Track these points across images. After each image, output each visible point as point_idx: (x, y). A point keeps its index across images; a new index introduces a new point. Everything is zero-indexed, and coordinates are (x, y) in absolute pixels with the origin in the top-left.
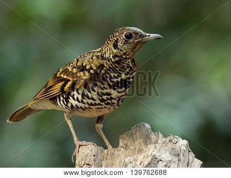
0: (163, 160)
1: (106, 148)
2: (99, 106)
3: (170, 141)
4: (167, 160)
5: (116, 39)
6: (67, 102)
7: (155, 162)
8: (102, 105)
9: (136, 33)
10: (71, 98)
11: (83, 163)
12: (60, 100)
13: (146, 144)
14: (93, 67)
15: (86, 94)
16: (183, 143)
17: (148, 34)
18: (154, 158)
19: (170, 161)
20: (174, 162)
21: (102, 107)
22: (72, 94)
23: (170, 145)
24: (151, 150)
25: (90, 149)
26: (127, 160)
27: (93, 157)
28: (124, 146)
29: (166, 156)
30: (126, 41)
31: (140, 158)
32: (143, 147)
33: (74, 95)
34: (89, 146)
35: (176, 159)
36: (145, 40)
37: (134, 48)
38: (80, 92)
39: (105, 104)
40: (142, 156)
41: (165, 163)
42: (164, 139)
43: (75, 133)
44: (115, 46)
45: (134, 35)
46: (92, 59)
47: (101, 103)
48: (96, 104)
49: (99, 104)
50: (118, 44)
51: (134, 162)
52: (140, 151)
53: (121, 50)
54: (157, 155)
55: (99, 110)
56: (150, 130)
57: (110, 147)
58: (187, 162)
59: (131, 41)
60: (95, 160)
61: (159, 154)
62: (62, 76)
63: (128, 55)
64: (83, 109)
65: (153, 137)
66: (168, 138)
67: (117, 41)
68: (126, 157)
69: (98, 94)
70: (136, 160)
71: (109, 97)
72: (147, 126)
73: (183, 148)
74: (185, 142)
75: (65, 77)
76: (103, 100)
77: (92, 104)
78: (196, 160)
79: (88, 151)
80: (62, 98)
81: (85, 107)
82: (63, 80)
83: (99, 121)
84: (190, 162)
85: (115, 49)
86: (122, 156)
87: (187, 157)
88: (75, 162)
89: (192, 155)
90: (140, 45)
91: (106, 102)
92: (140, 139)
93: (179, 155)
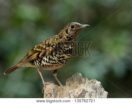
0: (88, 92)
1: (59, 85)
2: (57, 64)
3: (92, 82)
4: (90, 91)
5: (67, 29)
6: (41, 63)
7: (84, 93)
8: (59, 63)
9: (76, 25)
10: (43, 61)
11: (48, 93)
12: (36, 62)
13: (80, 84)
14: (55, 44)
15: (51, 58)
16: (98, 83)
17: (82, 25)
18: (84, 90)
19: (92, 92)
20: (94, 93)
21: (59, 64)
22: (43, 59)
23: (92, 84)
24: (82, 87)
25: (51, 86)
26: (70, 92)
27: (53, 90)
28: (69, 84)
29: (90, 90)
30: (72, 29)
31: (77, 90)
32: (78, 85)
33: (44, 59)
34: (51, 84)
35: (95, 91)
36: (81, 28)
37: (76, 33)
38: (48, 57)
39: (61, 63)
40: (78, 90)
41: (89, 93)
42: (89, 81)
43: (43, 78)
44: (67, 32)
45: (75, 26)
46: (54, 40)
47: (58, 62)
48: (56, 63)
49: (58, 63)
50: (68, 31)
51: (73, 93)
52: (77, 87)
53: (70, 34)
54: (85, 89)
55: (57, 66)
56: (82, 77)
57: (61, 85)
58: (100, 93)
59: (74, 29)
60: (54, 92)
61: (86, 89)
62: (37, 49)
63: (73, 37)
64: (49, 66)
65: (83, 80)
66: (91, 81)
67: (67, 30)
68: (69, 90)
69: (58, 57)
70: (74, 92)
71: (63, 59)
72: (80, 74)
73: (99, 85)
74: (99, 83)
75: (39, 50)
76: (60, 61)
77: (54, 63)
78: (105, 91)
79: (50, 87)
80: (37, 61)
81: (50, 65)
82: (38, 51)
83: (55, 72)
84: (102, 92)
85: (67, 34)
86: (68, 89)
87: (100, 90)
88: (44, 93)
89: (103, 89)
90: (79, 31)
91: (61, 62)
92: (77, 81)
93: (96, 89)
